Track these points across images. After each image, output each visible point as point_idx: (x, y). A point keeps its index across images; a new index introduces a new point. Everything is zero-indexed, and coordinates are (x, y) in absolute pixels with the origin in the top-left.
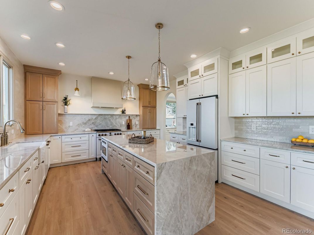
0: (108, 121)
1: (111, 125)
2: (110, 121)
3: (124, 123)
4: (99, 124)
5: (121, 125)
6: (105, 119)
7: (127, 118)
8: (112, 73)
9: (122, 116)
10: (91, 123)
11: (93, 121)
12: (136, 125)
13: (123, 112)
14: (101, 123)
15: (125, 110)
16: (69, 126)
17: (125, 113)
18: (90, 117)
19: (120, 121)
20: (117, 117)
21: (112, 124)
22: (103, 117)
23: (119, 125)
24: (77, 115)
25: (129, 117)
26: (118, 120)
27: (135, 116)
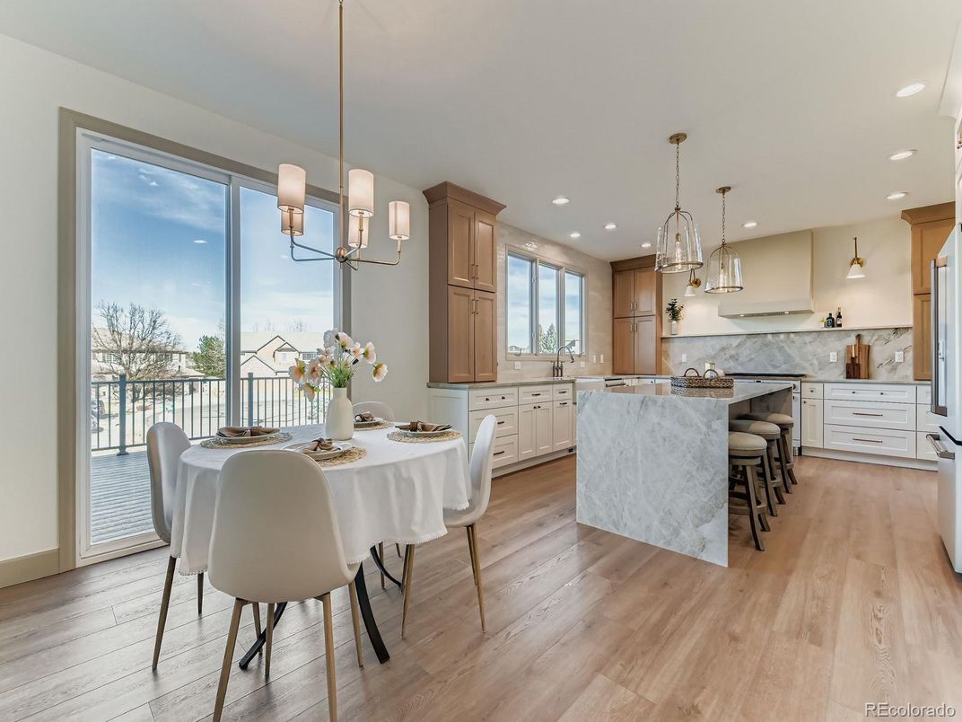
0: (776, 352)
1: (785, 363)
2: (780, 350)
3: (833, 357)
4: (747, 359)
5: (824, 364)
6: (766, 345)
7: (852, 340)
8: (750, 225)
9: (826, 334)
10: (728, 356)
11: (733, 352)
12: (894, 367)
13: (832, 322)
14: (752, 356)
15: (839, 316)
16: (681, 363)
17: (840, 325)
18: (724, 342)
19: (819, 350)
20: (808, 339)
21: (788, 359)
22: (759, 340)
23: (816, 362)
24: (696, 339)
25: (859, 337)
26: (809, 348)
27: (891, 332)
